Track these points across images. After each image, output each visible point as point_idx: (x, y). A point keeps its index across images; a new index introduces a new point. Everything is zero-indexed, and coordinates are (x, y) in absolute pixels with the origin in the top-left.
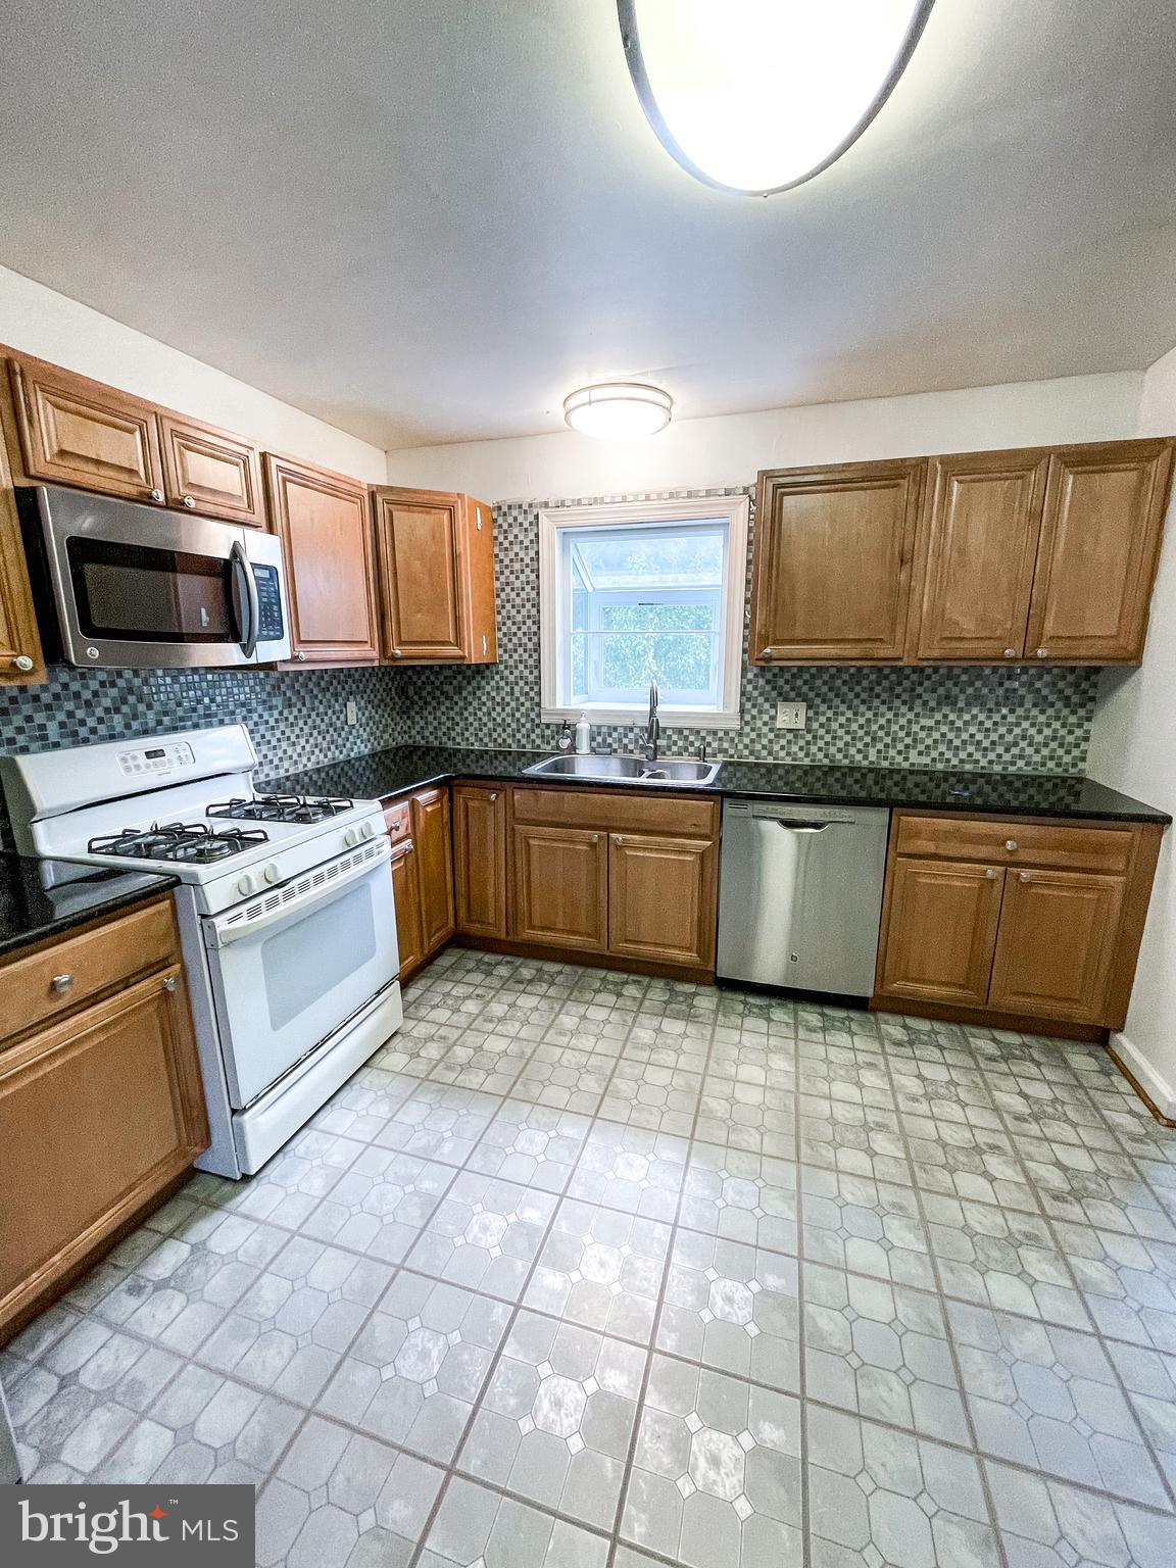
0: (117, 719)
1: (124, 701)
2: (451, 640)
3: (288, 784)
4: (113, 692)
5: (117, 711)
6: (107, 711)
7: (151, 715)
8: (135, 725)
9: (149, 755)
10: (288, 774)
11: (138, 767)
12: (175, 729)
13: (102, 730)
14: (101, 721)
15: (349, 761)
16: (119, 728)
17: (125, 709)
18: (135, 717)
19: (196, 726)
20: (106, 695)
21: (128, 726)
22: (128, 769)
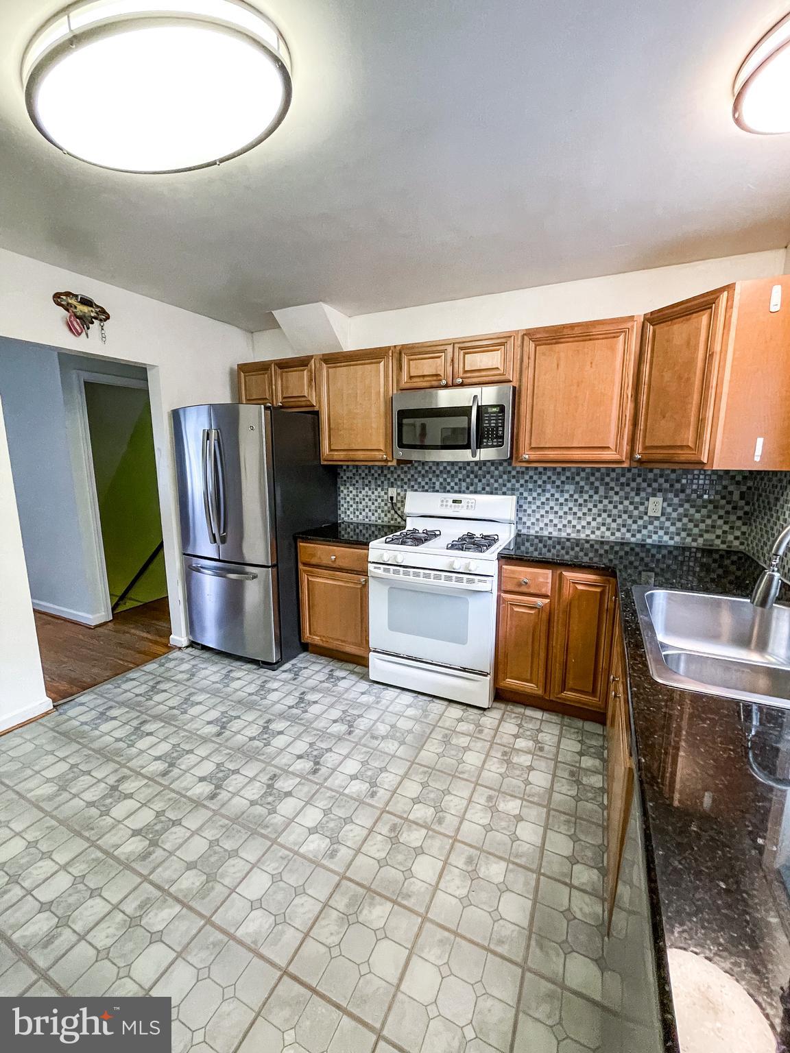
0: (464, 484)
1: (468, 477)
2: (690, 444)
3: (568, 544)
4: (464, 472)
5: (464, 481)
6: (460, 480)
7: (480, 485)
8: (471, 488)
9: (454, 501)
10: (588, 538)
11: (446, 506)
12: (491, 493)
13: (456, 488)
14: (456, 484)
15: (643, 546)
16: (463, 488)
17: (468, 480)
18: (472, 485)
19: (504, 494)
20: (461, 473)
21: (468, 488)
22: (442, 505)
